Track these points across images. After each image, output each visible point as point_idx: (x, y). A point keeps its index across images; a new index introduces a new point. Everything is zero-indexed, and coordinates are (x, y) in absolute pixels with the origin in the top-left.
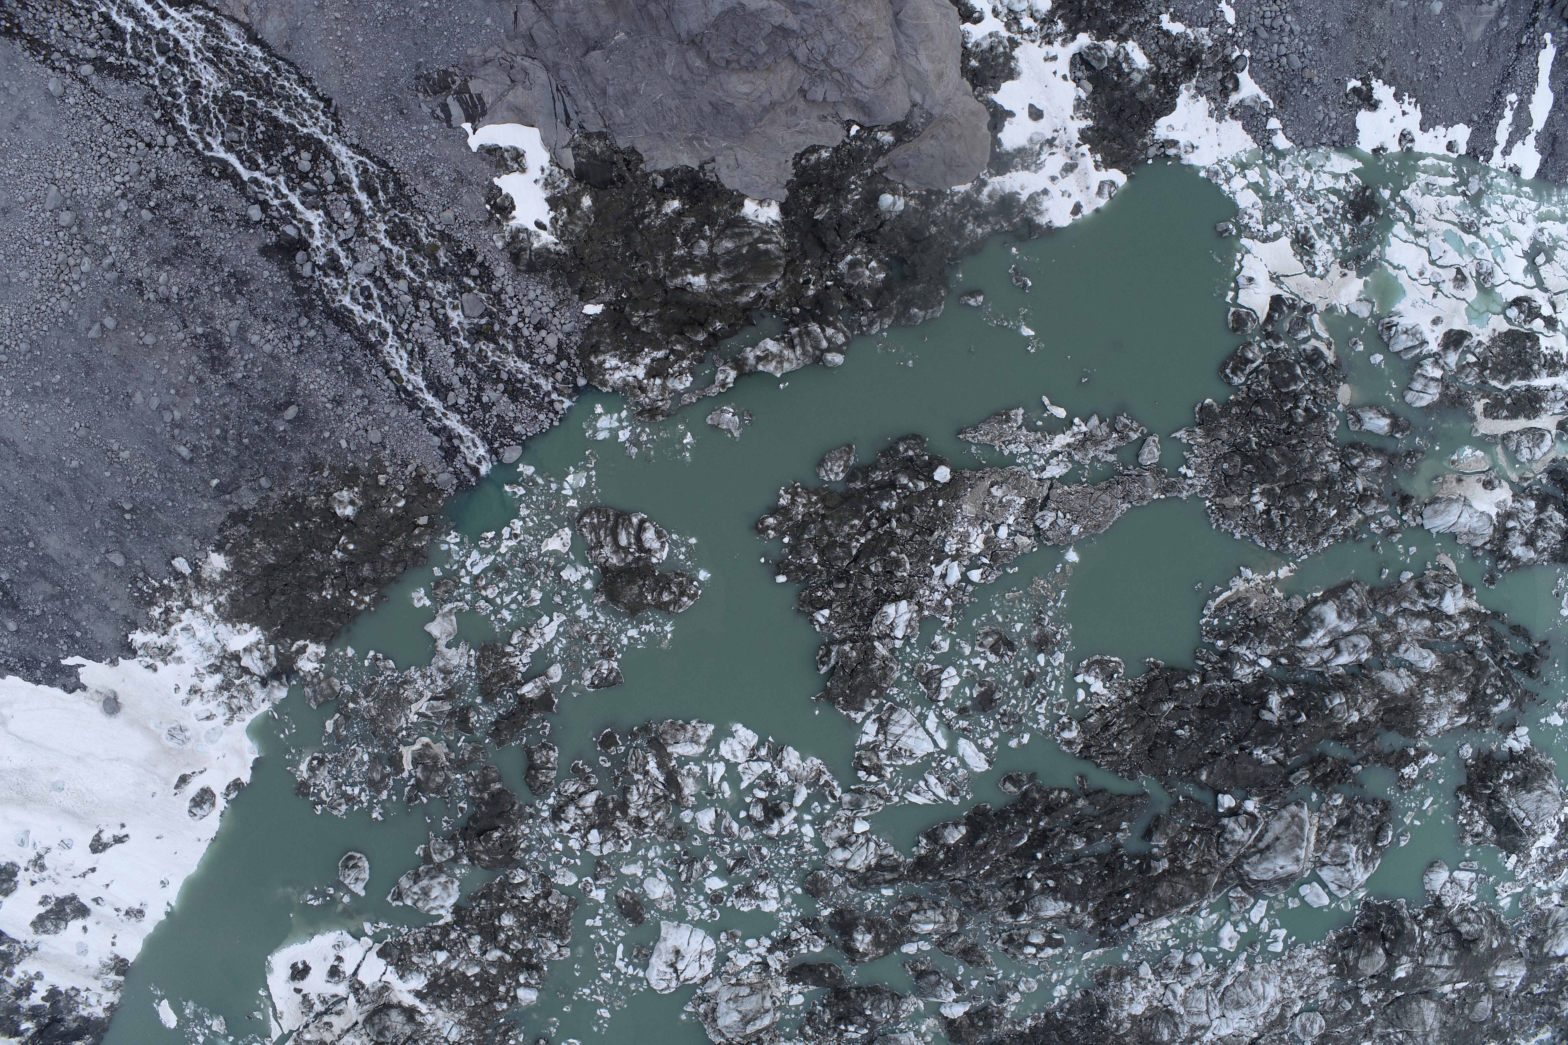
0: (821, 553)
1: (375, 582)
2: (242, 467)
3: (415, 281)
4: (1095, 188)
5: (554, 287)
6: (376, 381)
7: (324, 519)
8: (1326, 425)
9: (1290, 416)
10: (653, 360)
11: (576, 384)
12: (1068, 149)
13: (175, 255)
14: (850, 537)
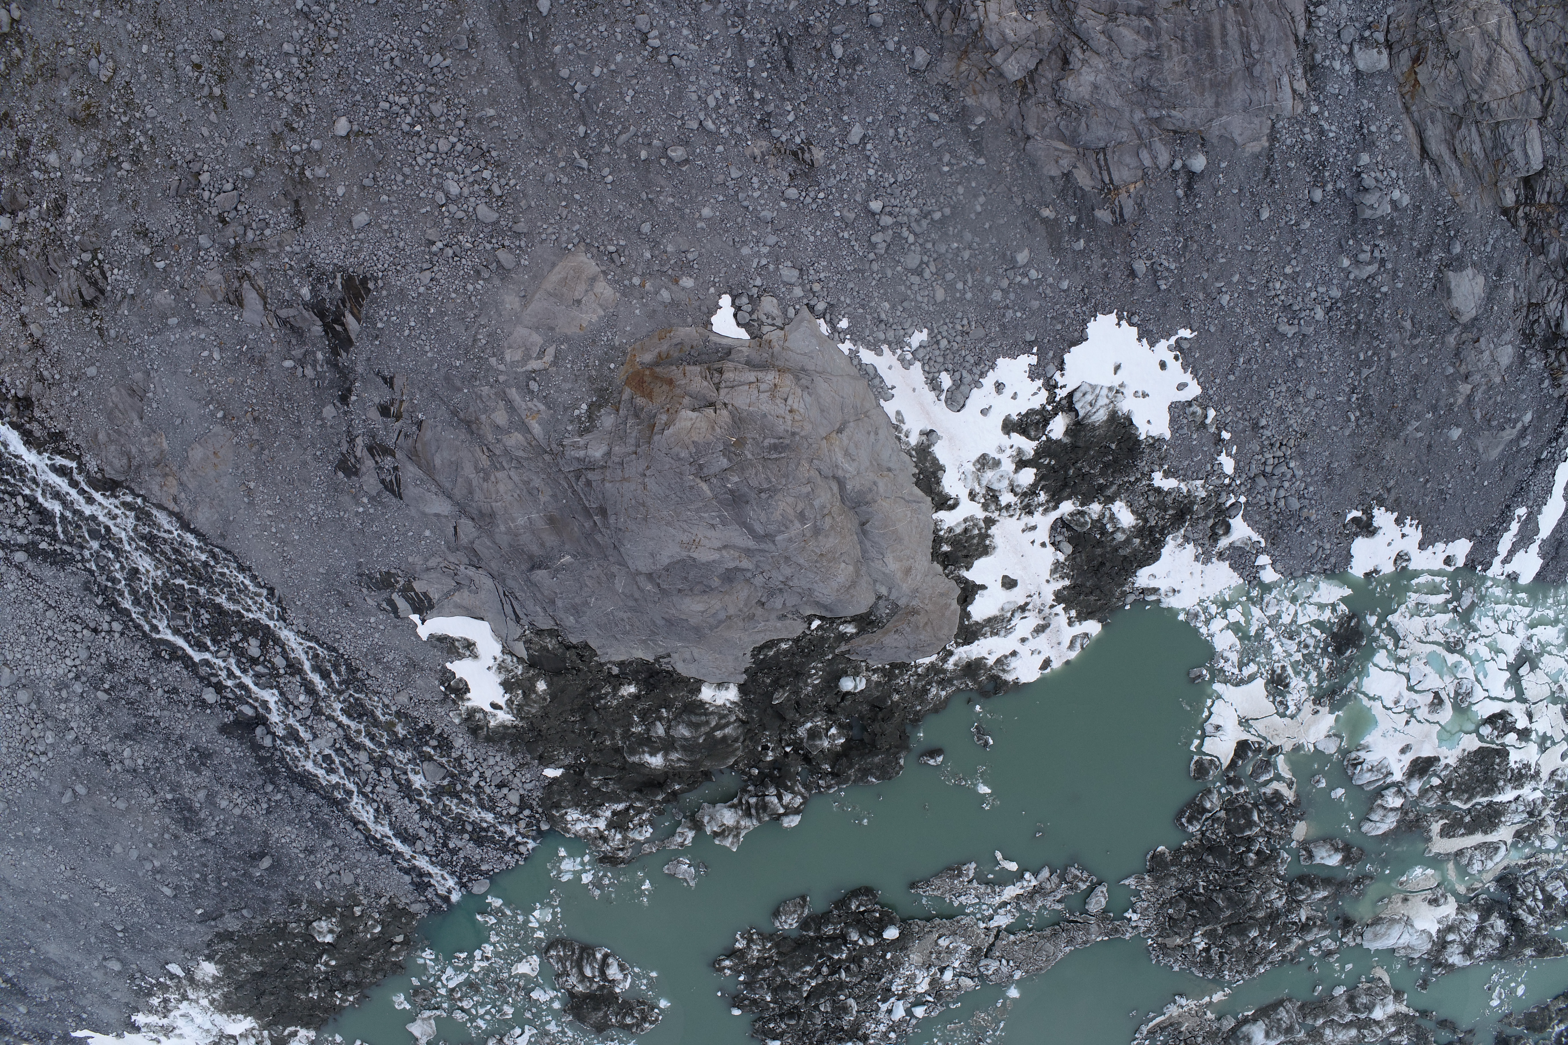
0: (775, 991)
1: (358, 985)
2: (224, 900)
3: (374, 751)
4: (1066, 643)
5: (513, 753)
6: (344, 832)
7: (306, 941)
8: (1276, 866)
9: (1240, 860)
10: (614, 813)
11: (539, 828)
12: (1040, 611)
13: (136, 731)
14: (802, 981)
